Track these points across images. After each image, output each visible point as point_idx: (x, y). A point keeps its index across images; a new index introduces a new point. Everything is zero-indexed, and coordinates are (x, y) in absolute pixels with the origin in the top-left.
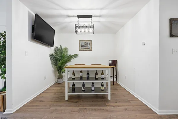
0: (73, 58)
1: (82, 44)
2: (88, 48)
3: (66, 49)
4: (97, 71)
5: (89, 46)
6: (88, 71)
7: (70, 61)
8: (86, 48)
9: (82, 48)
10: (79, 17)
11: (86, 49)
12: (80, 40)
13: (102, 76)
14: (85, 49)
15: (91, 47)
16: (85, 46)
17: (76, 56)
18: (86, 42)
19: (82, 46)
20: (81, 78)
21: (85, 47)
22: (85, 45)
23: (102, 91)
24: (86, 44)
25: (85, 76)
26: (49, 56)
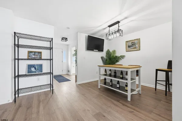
0: (120, 59)
1: (129, 45)
2: (135, 48)
3: (114, 51)
4: (122, 71)
5: (136, 45)
6: (115, 70)
7: (119, 62)
10: (110, 26)
11: (133, 49)
12: (126, 42)
13: (126, 76)
15: (139, 46)
16: (131, 46)
17: (123, 57)
18: (133, 42)
19: (129, 47)
20: (110, 75)
22: (132, 44)
23: (126, 91)
24: (133, 43)
25: (113, 74)
26: (101, 58)
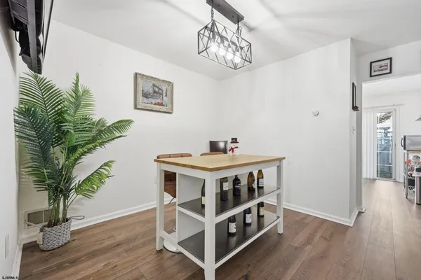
1: (145, 90)
2: (162, 104)
5: (165, 98)
8: (155, 104)
9: (145, 100)
11: (157, 107)
14: (153, 106)
15: (172, 103)
16: (152, 97)
18: (156, 83)
19: (145, 95)
21: (154, 101)
22: (155, 92)
24: (157, 90)
